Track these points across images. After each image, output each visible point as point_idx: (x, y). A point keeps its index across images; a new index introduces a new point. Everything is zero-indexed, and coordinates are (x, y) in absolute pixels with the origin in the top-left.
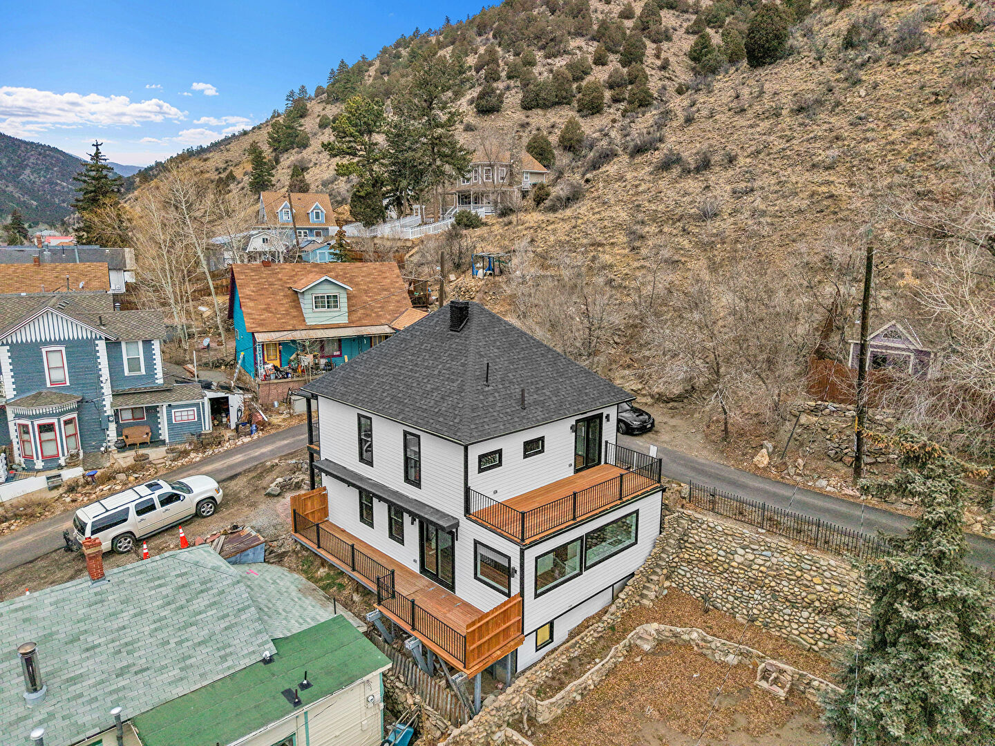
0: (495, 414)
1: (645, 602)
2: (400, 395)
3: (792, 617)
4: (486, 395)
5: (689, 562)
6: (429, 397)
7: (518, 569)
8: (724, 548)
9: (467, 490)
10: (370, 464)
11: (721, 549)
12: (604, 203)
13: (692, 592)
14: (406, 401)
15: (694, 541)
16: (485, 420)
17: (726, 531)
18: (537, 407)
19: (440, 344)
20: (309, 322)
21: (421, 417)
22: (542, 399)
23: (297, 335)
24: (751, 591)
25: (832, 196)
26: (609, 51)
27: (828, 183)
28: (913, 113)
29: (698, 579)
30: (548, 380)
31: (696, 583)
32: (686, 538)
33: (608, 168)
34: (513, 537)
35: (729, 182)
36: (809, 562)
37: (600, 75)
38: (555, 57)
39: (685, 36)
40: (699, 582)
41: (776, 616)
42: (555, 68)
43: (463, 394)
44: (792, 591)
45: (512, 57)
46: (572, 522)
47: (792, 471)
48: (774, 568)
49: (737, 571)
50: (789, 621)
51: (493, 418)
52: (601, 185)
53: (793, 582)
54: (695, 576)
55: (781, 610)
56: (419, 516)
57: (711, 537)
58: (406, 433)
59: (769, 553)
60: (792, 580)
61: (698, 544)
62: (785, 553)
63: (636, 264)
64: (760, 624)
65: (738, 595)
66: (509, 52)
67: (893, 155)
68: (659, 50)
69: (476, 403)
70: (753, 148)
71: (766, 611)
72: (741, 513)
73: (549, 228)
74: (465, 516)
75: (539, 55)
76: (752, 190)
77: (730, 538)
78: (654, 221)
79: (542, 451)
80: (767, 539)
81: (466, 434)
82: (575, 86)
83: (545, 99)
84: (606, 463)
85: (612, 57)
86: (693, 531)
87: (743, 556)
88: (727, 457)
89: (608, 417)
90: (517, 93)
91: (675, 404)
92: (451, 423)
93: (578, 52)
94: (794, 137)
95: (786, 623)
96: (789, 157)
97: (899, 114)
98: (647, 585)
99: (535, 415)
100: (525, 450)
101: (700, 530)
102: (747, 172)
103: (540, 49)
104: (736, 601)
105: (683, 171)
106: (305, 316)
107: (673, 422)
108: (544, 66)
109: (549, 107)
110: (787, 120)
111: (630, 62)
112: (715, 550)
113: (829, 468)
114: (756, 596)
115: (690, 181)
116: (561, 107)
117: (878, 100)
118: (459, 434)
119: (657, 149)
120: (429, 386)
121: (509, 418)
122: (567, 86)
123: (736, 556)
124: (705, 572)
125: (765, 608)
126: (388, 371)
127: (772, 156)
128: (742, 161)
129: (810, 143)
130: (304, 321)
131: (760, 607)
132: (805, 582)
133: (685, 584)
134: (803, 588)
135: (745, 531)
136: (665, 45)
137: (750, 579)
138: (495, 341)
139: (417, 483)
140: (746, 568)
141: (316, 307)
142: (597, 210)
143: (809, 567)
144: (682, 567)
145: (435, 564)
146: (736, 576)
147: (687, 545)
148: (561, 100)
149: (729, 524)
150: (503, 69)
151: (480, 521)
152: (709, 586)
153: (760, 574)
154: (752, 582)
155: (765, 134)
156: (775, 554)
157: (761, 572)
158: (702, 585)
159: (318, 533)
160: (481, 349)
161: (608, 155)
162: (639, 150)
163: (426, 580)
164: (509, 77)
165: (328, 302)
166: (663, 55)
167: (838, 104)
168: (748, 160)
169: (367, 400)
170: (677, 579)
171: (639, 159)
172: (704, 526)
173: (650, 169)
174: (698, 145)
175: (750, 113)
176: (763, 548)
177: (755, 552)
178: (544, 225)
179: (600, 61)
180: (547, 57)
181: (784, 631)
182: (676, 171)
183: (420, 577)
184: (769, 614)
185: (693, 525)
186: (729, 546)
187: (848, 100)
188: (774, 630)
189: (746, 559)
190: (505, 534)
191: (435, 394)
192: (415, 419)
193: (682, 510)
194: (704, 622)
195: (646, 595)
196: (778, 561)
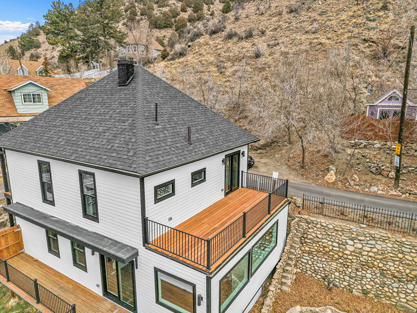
0: (167, 147)
1: (285, 288)
2: (74, 139)
3: (400, 289)
4: (157, 131)
5: (310, 253)
6: (101, 137)
7: (205, 297)
8: (337, 241)
9: (145, 221)
10: (52, 203)
11: (334, 242)
12: (200, 55)
13: (314, 275)
14: (79, 143)
15: (312, 238)
16: (159, 152)
17: (336, 228)
18: (200, 143)
19: (110, 97)
20: (20, 111)
21: (94, 155)
22: (202, 137)
23: (10, 120)
24: (363, 272)
25: (321, 43)
26: (187, 6)
27: (317, 38)
28: (348, 9)
29: (318, 265)
30: (203, 124)
31: (317, 268)
32: (305, 236)
33: (199, 40)
34: (197, 265)
35: (264, 42)
36: (408, 247)
37: (185, 16)
38: (163, 7)
39: (219, 3)
40: (319, 267)
41: (386, 289)
42: (163, 12)
43: (134, 131)
44: (398, 269)
45: (142, 7)
46: (243, 240)
47: (352, 183)
48: (380, 252)
49: (350, 257)
50: (397, 292)
51: (166, 151)
52: (197, 47)
53: (397, 263)
54: (315, 263)
55: (390, 285)
56: (98, 250)
57: (325, 233)
58: (81, 173)
59: (373, 242)
60: (397, 261)
61: (315, 239)
62: (387, 241)
63: (224, 80)
64: (372, 296)
65: (353, 275)
66: (141, 4)
67: (345, 25)
68: (209, 8)
69: (149, 138)
70: (273, 28)
71: (377, 286)
72: (342, 214)
73: (172, 66)
74: (144, 246)
75: (155, 6)
76: (278, 44)
77: (340, 233)
78: (229, 61)
79: (204, 180)
80: (371, 232)
81: (141, 165)
82: (173, 20)
83: (160, 25)
84: (242, 187)
85: (189, 9)
86: (310, 230)
87: (353, 245)
88: (306, 178)
89: (243, 153)
90: (146, 21)
91: (261, 151)
92: (125, 157)
93: (173, 5)
94: (292, 22)
95: (395, 294)
96: (292, 30)
97: (342, 9)
98: (284, 274)
99: (200, 149)
100: (193, 179)
101: (315, 229)
102: (273, 37)
103: (155, 3)
104: (351, 280)
105: (239, 39)
106: (17, 107)
107: (264, 160)
108: (158, 11)
109: (162, 28)
110: (286, 16)
111: (197, 11)
112: (330, 243)
113: (374, 179)
114: (367, 275)
115: (244, 42)
116: (167, 29)
117: (329, 5)
118: (134, 166)
119: (223, 31)
120: (101, 128)
121: (180, 151)
122: (170, 19)
123: (347, 246)
124: (323, 259)
125: (376, 283)
126: (64, 122)
127: (283, 30)
128: (268, 32)
129: (301, 24)
130: (16, 110)
131: (373, 283)
132: (407, 262)
133: (308, 269)
134: (407, 267)
135: (351, 227)
136: (212, 6)
137: (362, 263)
138: (158, 93)
139: (95, 218)
140: (358, 255)
141: (25, 102)
142: (197, 58)
143: (409, 250)
144: (304, 257)
145: (117, 287)
146: (350, 261)
147: (307, 240)
148: (167, 26)
149: (337, 222)
150: (139, 11)
151: (160, 250)
152: (328, 270)
153: (370, 259)
154: (363, 265)
155: (276, 22)
156: (379, 242)
157: (370, 257)
158: (322, 269)
159: (7, 269)
160: (148, 97)
161: (198, 35)
162: (214, 32)
163: (109, 303)
164: (142, 15)
165: (34, 98)
166: (211, 10)
167: (310, 8)
168: (272, 33)
169: (43, 146)
170: (301, 266)
171: (214, 36)
172: (319, 226)
173: (222, 39)
174: (244, 28)
175: (266, 15)
176: (368, 239)
177: (362, 242)
178: (169, 65)
179: (184, 10)
180: (159, 7)
181: (393, 300)
182: (235, 39)
183: (104, 300)
184: (381, 288)
185: (310, 226)
186: (340, 239)
187: (314, 6)
188: (384, 299)
189: (356, 248)
190: (188, 262)
191: (107, 134)
192: (88, 157)
193: (299, 216)
194: (332, 299)
195: (285, 283)
196: (382, 247)
